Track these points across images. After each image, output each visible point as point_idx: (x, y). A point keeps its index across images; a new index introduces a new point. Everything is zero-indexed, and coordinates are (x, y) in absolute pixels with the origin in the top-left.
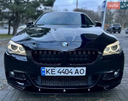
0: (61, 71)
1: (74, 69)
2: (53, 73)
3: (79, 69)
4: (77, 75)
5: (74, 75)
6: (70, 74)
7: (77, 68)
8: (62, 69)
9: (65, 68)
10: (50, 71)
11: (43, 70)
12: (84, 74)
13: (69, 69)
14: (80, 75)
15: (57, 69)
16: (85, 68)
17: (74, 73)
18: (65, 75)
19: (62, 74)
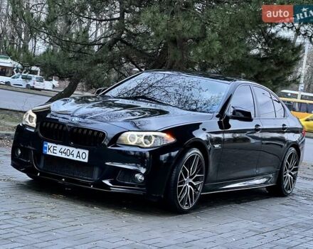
0: (62, 150)
1: (75, 151)
2: (55, 151)
3: (81, 151)
4: (78, 159)
5: (75, 158)
6: (71, 157)
7: (79, 150)
8: (64, 147)
9: (67, 148)
10: (52, 149)
11: (45, 146)
12: (86, 160)
13: (71, 149)
14: (81, 160)
15: (59, 147)
16: (87, 152)
17: (75, 156)
18: (66, 157)
19: (63, 156)
